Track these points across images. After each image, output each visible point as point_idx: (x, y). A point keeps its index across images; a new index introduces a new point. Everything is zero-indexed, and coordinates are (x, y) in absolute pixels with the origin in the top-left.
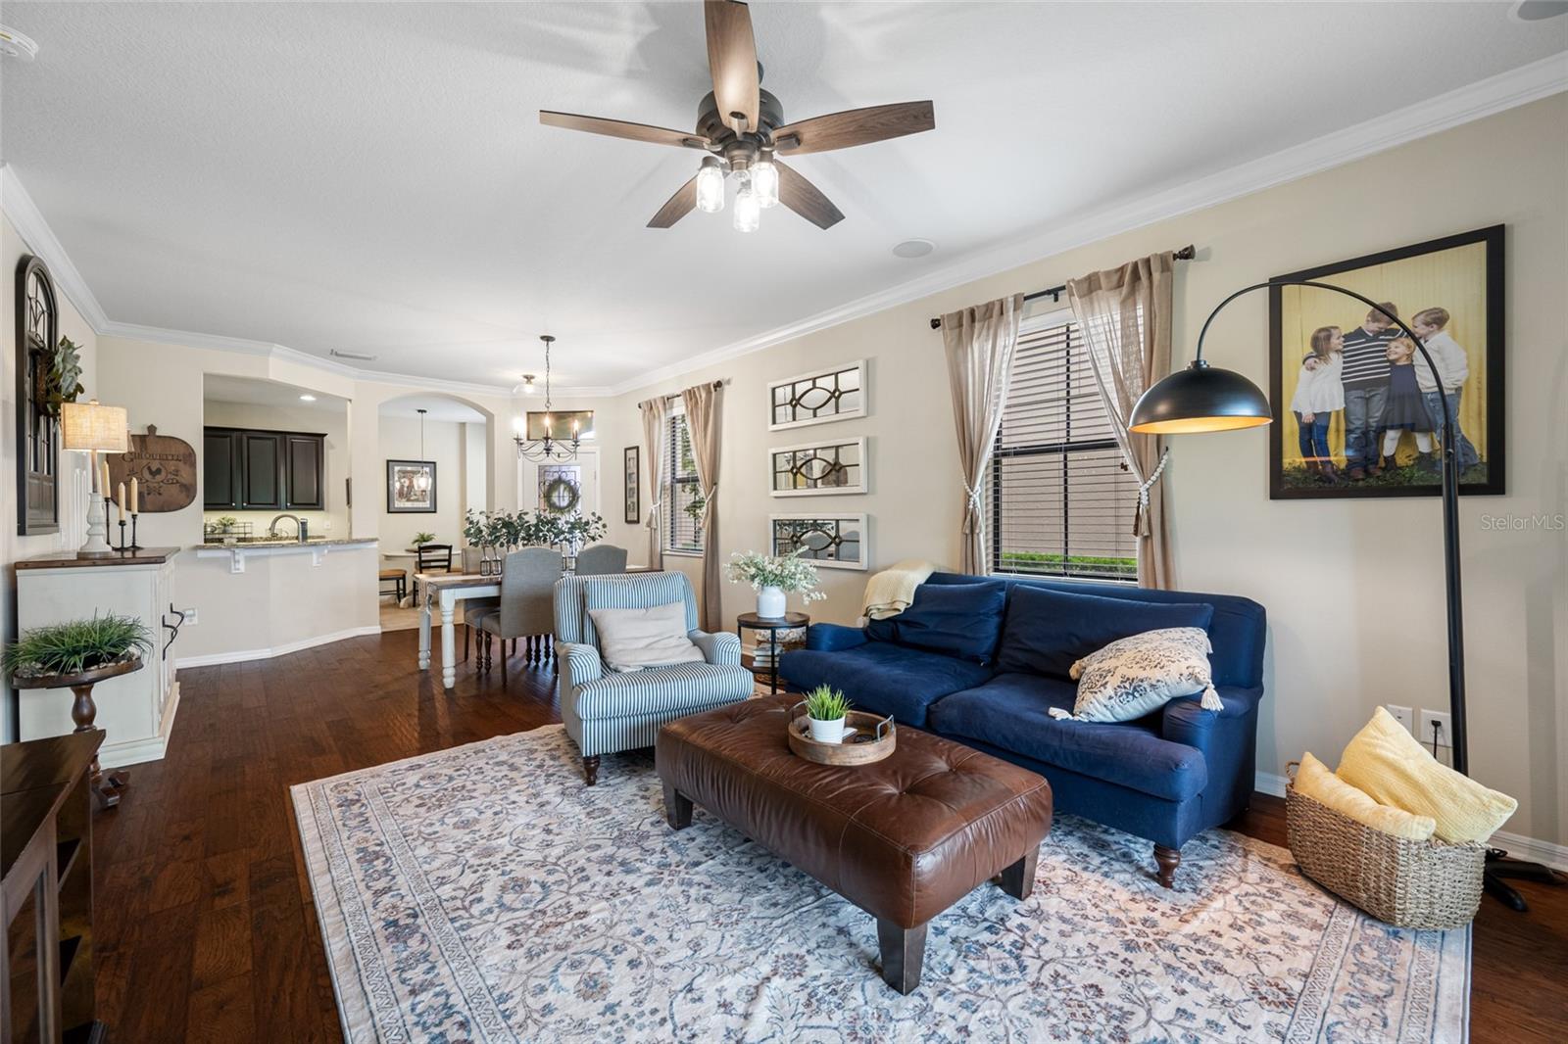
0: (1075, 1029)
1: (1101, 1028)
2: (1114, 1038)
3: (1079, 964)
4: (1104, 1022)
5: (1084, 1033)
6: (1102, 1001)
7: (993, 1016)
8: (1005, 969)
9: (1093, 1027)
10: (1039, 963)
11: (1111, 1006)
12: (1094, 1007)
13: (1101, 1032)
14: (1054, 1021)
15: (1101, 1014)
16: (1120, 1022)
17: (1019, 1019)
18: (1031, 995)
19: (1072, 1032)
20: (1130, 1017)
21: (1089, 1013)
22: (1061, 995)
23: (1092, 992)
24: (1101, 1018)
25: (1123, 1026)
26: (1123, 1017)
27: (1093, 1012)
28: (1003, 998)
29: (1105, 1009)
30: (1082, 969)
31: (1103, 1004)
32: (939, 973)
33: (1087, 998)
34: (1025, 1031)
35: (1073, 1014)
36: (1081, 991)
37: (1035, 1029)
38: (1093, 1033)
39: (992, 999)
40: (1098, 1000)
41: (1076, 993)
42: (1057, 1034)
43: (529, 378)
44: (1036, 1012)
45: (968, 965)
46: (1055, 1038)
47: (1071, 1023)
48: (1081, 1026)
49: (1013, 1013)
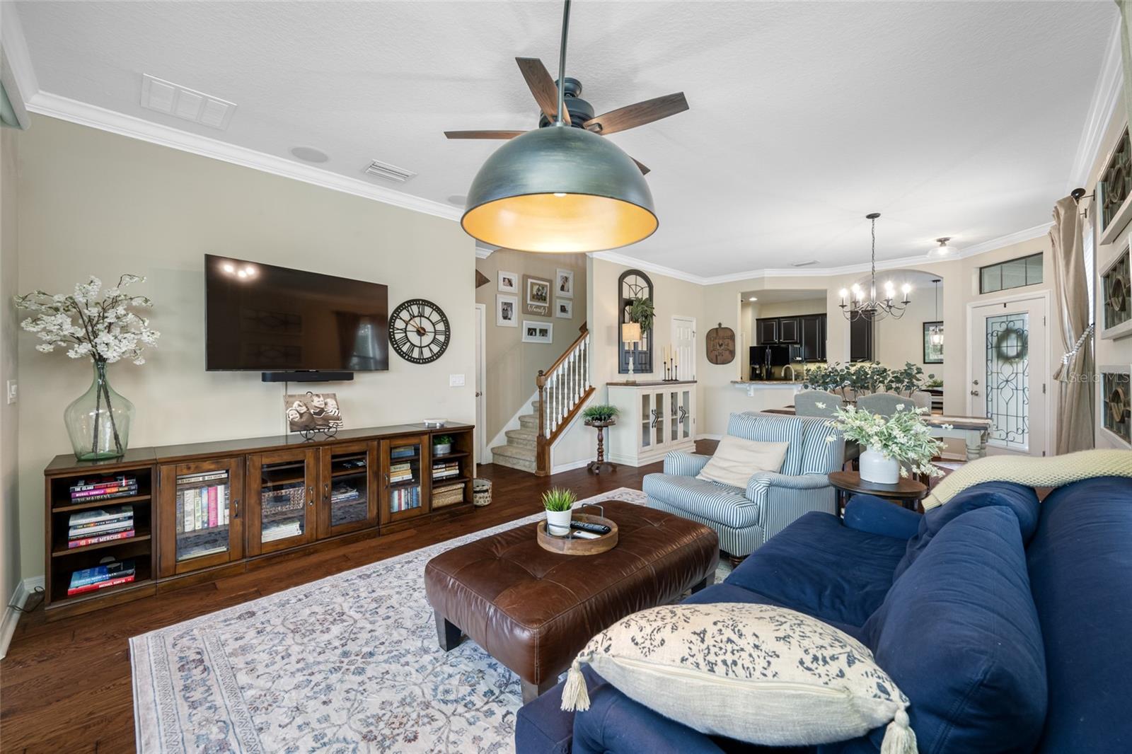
0: (384, 714)
1: (379, 728)
2: (369, 732)
3: (440, 737)
4: (383, 732)
5: (380, 718)
6: (400, 738)
7: (411, 678)
8: (447, 692)
9: (382, 725)
10: (449, 713)
11: (394, 742)
12: (396, 732)
13: (376, 727)
14: (395, 705)
15: (390, 733)
16: (378, 742)
17: (404, 689)
18: (419, 700)
19: (383, 712)
20: (380, 750)
21: (393, 726)
22: (414, 716)
23: (411, 736)
24: (387, 732)
25: (375, 742)
26: (382, 746)
27: (394, 729)
28: (423, 685)
29: (393, 737)
30: (434, 738)
31: (397, 738)
32: (453, 660)
33: (406, 731)
34: (394, 690)
35: (396, 717)
36: (414, 729)
37: (394, 694)
38: (377, 723)
39: (423, 680)
40: (402, 736)
41: (413, 725)
42: (386, 704)
43: (943, 241)
44: (406, 698)
45: (456, 674)
46: (383, 703)
47: (390, 714)
48: (385, 718)
49: (409, 687)
